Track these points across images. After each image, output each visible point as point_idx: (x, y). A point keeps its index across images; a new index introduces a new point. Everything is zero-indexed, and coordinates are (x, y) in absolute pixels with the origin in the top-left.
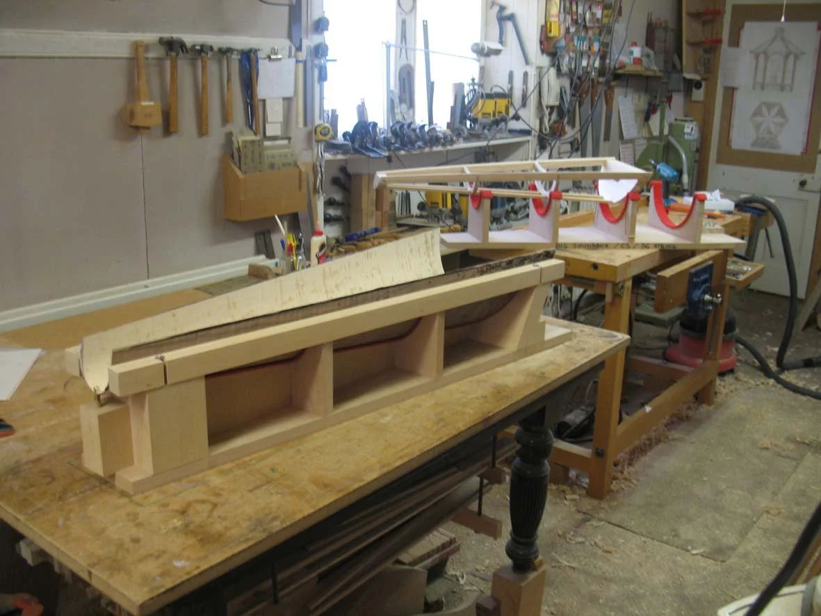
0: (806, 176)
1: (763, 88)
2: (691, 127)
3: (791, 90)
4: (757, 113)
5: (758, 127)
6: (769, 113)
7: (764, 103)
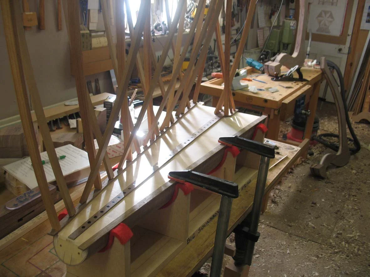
0: (341, 46)
1: (323, 4)
2: (294, 23)
3: (336, 5)
4: (320, 15)
5: (320, 22)
6: (325, 16)
7: (324, 11)
